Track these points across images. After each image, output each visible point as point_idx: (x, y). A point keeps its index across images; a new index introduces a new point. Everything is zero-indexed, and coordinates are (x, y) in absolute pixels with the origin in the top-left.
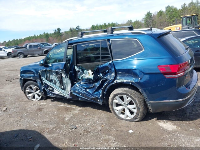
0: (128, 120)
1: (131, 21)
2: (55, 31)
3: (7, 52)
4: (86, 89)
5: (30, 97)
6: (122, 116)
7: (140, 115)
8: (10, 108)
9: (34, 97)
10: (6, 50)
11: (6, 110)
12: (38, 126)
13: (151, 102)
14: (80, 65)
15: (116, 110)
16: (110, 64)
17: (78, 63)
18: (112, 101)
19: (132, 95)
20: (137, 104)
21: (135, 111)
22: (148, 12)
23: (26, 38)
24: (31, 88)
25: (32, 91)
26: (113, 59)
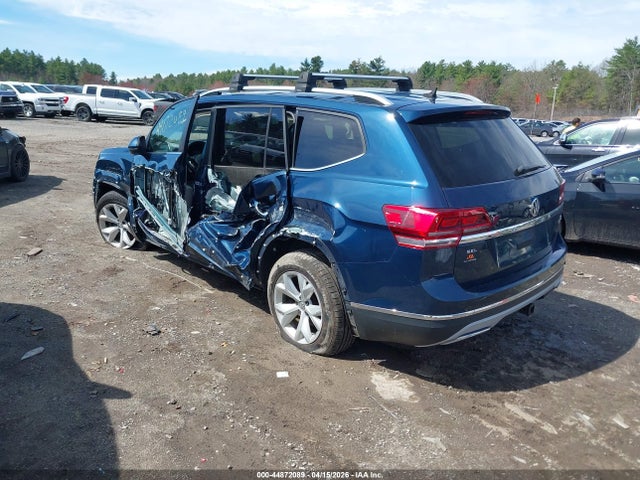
0: (300, 347)
1: (561, 63)
2: (306, 64)
3: (142, 108)
4: (221, 237)
5: (107, 234)
6: (291, 332)
7: (327, 336)
8: (48, 253)
9: (117, 238)
10: (139, 101)
11: (35, 255)
12: (77, 309)
13: (352, 304)
14: (220, 169)
15: (280, 312)
16: (280, 178)
17: (216, 161)
18: (273, 285)
19: (315, 276)
20: (323, 305)
21: (318, 323)
22: (630, 41)
23: (218, 73)
24: (112, 210)
25: (115, 221)
26: (290, 166)
